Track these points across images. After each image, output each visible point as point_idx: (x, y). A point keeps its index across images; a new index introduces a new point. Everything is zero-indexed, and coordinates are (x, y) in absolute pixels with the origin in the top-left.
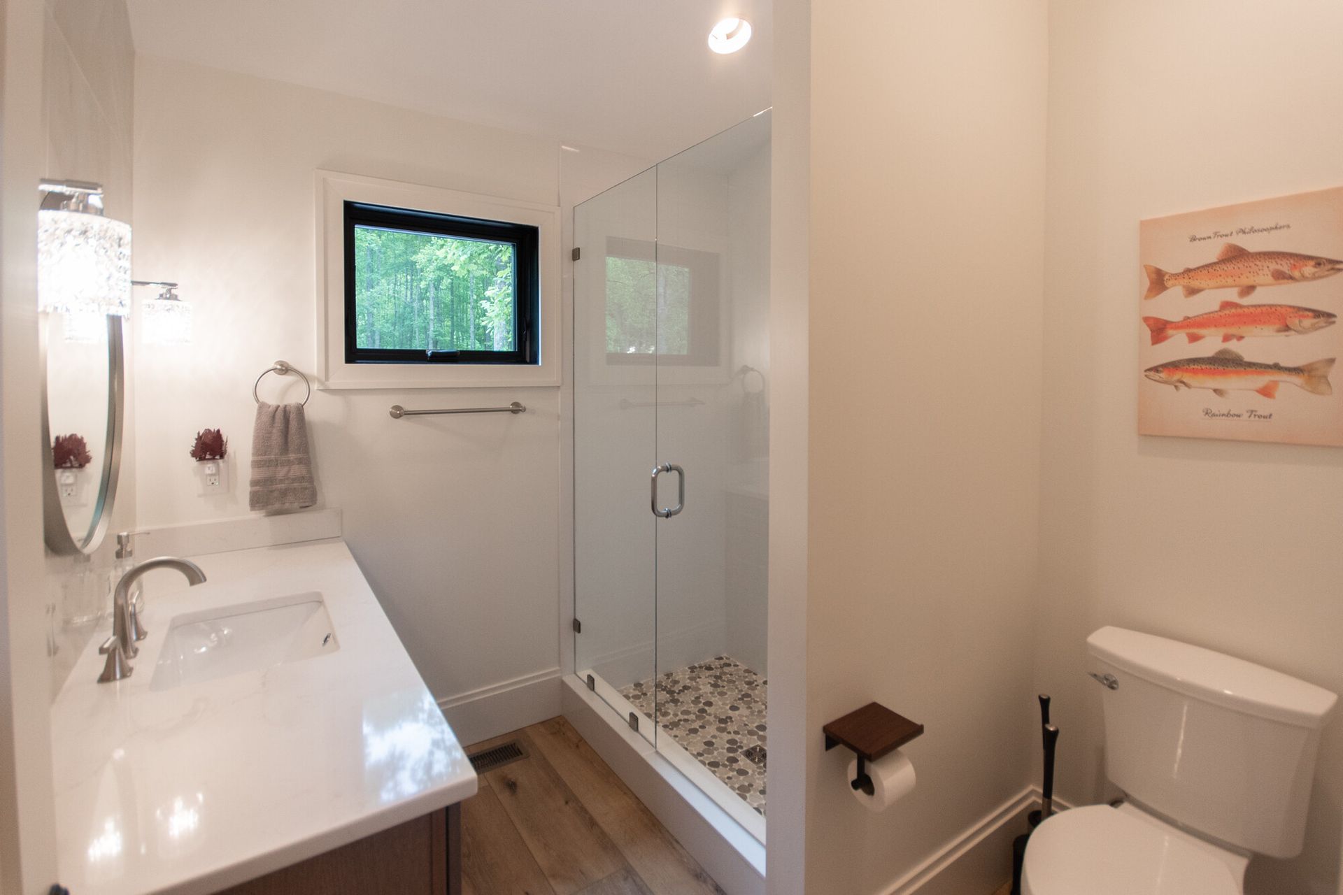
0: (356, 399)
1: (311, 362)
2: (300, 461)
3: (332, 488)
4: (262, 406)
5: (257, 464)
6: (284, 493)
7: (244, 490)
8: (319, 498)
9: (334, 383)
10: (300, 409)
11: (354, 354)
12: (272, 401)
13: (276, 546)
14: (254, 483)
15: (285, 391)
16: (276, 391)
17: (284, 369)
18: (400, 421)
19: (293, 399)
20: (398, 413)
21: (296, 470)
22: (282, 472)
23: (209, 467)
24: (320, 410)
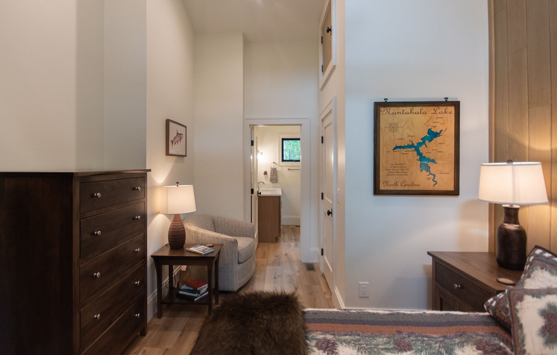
0: (283, 167)
1: (277, 162)
2: (275, 176)
3: (280, 180)
4: (271, 168)
5: (271, 176)
6: (274, 180)
7: (269, 179)
8: (278, 181)
9: (280, 165)
10: (276, 168)
11: (283, 160)
12: (272, 167)
13: (273, 187)
14: (270, 178)
15: (274, 166)
16: (273, 166)
17: (274, 163)
18: (290, 171)
19: (275, 167)
20: (289, 170)
21: (275, 177)
22: (273, 177)
23: (265, 176)
24: (278, 169)
